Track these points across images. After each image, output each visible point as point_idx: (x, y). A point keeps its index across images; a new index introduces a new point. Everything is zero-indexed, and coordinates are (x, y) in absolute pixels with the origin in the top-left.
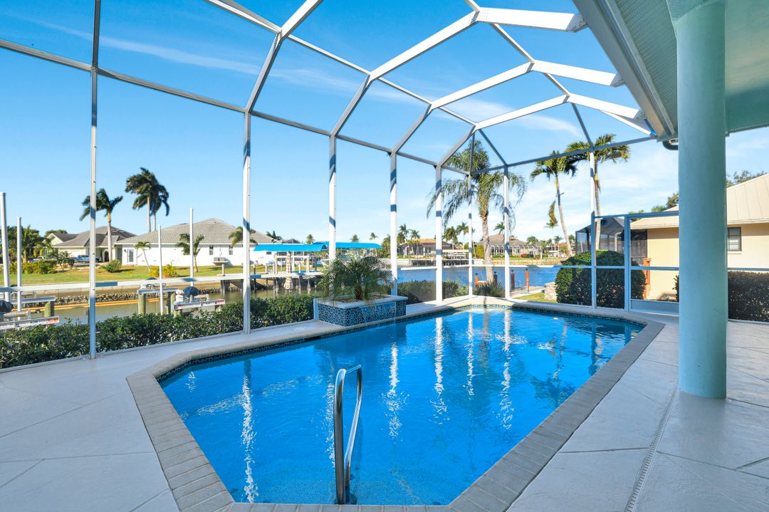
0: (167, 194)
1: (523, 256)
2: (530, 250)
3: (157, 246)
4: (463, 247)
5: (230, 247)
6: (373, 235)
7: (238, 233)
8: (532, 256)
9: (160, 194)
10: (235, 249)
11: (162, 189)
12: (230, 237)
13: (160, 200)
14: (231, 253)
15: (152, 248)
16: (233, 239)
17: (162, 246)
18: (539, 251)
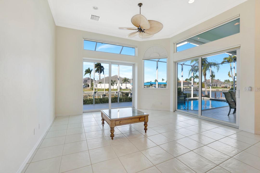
0: (104, 68)
1: (222, 87)
2: (225, 85)
3: (104, 83)
4: (197, 84)
5: (122, 83)
6: (163, 80)
7: (125, 79)
8: (226, 87)
9: (102, 68)
10: (123, 84)
11: (102, 67)
12: (122, 81)
13: (102, 70)
14: (122, 85)
15: (103, 84)
16: (123, 81)
17: (105, 83)
18: (230, 85)
